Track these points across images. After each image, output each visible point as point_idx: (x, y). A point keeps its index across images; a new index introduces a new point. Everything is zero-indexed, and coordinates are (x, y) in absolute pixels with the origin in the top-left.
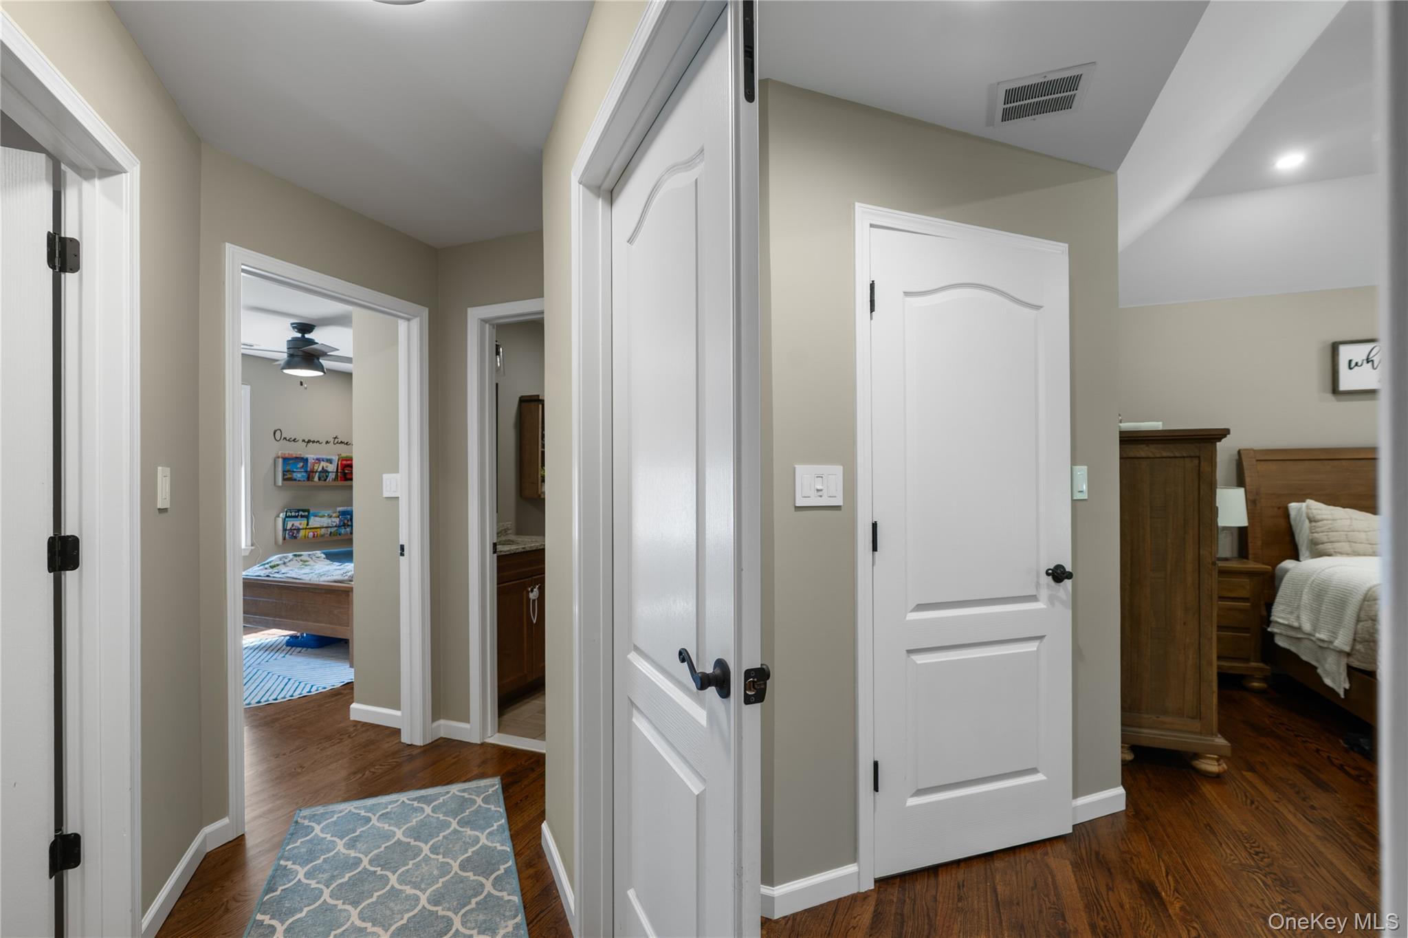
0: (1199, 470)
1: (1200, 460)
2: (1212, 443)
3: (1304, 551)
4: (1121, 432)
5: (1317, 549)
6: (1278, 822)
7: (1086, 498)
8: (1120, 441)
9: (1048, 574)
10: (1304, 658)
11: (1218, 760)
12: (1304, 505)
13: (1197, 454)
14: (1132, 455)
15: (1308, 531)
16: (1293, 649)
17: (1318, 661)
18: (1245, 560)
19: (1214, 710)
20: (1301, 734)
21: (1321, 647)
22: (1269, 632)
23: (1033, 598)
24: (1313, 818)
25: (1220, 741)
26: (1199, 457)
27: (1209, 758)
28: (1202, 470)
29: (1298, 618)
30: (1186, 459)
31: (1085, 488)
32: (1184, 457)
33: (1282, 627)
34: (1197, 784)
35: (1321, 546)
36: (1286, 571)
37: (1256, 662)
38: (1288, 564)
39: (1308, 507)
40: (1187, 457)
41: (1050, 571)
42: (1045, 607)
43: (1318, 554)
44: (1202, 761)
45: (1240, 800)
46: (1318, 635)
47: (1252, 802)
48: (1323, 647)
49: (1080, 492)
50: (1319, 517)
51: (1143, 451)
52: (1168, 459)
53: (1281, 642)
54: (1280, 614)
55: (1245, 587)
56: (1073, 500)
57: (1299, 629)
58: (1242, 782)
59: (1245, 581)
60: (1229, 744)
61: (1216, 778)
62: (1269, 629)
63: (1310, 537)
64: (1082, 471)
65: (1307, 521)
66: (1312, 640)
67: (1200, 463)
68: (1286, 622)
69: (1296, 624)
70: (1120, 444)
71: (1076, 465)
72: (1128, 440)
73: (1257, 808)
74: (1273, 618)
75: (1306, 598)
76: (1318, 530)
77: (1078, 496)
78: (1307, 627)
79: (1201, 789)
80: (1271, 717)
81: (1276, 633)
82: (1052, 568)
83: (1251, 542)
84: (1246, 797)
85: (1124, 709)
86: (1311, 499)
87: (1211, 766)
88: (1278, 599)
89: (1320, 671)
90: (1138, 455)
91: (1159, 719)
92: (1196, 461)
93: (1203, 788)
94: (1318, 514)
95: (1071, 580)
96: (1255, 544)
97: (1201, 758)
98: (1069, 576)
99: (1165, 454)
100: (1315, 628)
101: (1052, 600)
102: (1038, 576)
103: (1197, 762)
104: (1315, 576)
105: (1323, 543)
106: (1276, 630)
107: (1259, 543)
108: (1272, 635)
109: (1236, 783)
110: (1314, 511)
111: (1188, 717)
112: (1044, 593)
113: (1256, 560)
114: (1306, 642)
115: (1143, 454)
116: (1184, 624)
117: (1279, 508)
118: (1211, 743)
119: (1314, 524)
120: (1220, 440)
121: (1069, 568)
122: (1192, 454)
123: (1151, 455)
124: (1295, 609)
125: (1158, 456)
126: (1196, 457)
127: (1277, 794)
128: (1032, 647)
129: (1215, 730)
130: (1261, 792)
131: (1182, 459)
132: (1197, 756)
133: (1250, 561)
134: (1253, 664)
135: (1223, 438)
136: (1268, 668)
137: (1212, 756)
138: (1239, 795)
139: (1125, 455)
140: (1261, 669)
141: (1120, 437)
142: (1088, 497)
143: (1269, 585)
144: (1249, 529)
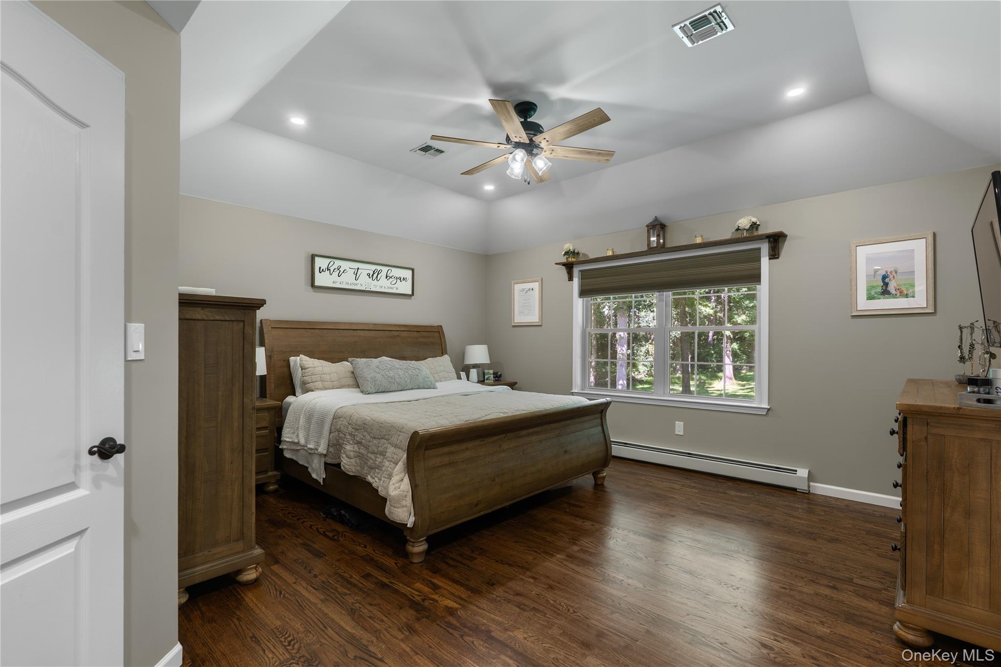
0: (244, 332)
1: (244, 323)
2: (253, 310)
3: (298, 390)
4: (180, 295)
5: (305, 387)
6: (298, 602)
7: (143, 358)
8: (180, 303)
9: (91, 453)
10: (301, 463)
11: (255, 568)
12: (298, 358)
13: (243, 320)
14: (188, 316)
15: (301, 375)
16: (294, 458)
17: (308, 463)
18: (265, 399)
19: (253, 527)
20: (301, 517)
21: (310, 453)
22: (280, 448)
23: (71, 486)
24: (317, 586)
25: (258, 551)
26: (244, 321)
27: (249, 569)
28: (245, 331)
29: (298, 436)
30: (234, 322)
31: (141, 347)
32: (232, 321)
33: (288, 444)
34: (242, 597)
35: (308, 385)
36: (289, 404)
37: (272, 471)
38: (290, 399)
39: (301, 360)
40: (235, 321)
41: (95, 449)
42: (87, 493)
43: (306, 390)
44: (244, 573)
45: (272, 595)
46: (309, 446)
47: (281, 593)
48: (311, 453)
49: (135, 351)
50: (307, 366)
51: (198, 313)
52: (220, 322)
53: (287, 455)
54: (287, 435)
55: (266, 419)
56: (126, 361)
57: (298, 443)
58: (272, 577)
59: (265, 414)
60: (264, 551)
61: (255, 583)
62: (280, 447)
63: (302, 380)
64: (137, 330)
65: (300, 369)
66: (305, 450)
67: (244, 326)
68: (291, 440)
69: (296, 441)
70: (180, 306)
71: (130, 322)
72: (187, 302)
73: (284, 596)
74: (283, 438)
75: (302, 421)
76: (306, 374)
77: (132, 356)
78: (302, 441)
79: (244, 600)
80: (282, 510)
81: (285, 449)
82: (97, 444)
83: (269, 386)
84: (276, 590)
85: (180, 556)
86: (303, 354)
87: (250, 575)
88: (286, 425)
89: (310, 470)
90: (194, 317)
91: (211, 552)
92: (241, 325)
93: (246, 599)
94: (306, 364)
95: (123, 454)
96: (270, 387)
97: (244, 572)
98: (121, 449)
99: (217, 318)
100: (307, 441)
101: (96, 483)
102: (77, 457)
103: (241, 576)
104: (306, 406)
105: (309, 383)
106: (284, 447)
107: (273, 386)
108: (282, 450)
109: (268, 581)
110: (304, 362)
111: (234, 541)
112: (86, 476)
113: (271, 398)
114: (301, 451)
115: (199, 317)
116: (232, 463)
117: (284, 361)
118: (251, 556)
119: (304, 371)
120: (259, 308)
121: (120, 441)
122: (239, 319)
123: (206, 318)
124: (295, 431)
125: (211, 318)
126: (242, 321)
127: (294, 575)
128: (68, 549)
129: (254, 543)
130: (284, 579)
131: (231, 322)
132: (239, 572)
133: (267, 399)
134: (270, 473)
135: (261, 307)
136: (279, 473)
137: (252, 566)
138: (272, 591)
139: (182, 317)
140: (274, 476)
141: (179, 299)
142: (145, 357)
143: (279, 414)
144: (267, 376)
